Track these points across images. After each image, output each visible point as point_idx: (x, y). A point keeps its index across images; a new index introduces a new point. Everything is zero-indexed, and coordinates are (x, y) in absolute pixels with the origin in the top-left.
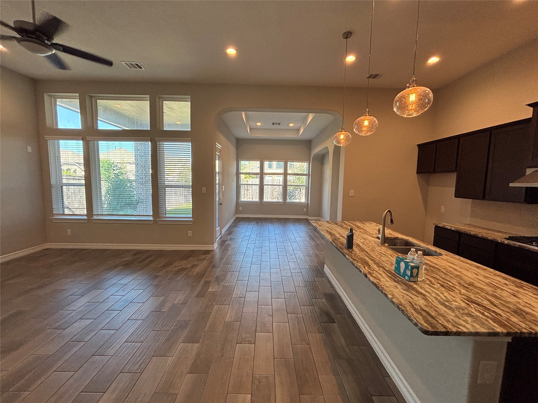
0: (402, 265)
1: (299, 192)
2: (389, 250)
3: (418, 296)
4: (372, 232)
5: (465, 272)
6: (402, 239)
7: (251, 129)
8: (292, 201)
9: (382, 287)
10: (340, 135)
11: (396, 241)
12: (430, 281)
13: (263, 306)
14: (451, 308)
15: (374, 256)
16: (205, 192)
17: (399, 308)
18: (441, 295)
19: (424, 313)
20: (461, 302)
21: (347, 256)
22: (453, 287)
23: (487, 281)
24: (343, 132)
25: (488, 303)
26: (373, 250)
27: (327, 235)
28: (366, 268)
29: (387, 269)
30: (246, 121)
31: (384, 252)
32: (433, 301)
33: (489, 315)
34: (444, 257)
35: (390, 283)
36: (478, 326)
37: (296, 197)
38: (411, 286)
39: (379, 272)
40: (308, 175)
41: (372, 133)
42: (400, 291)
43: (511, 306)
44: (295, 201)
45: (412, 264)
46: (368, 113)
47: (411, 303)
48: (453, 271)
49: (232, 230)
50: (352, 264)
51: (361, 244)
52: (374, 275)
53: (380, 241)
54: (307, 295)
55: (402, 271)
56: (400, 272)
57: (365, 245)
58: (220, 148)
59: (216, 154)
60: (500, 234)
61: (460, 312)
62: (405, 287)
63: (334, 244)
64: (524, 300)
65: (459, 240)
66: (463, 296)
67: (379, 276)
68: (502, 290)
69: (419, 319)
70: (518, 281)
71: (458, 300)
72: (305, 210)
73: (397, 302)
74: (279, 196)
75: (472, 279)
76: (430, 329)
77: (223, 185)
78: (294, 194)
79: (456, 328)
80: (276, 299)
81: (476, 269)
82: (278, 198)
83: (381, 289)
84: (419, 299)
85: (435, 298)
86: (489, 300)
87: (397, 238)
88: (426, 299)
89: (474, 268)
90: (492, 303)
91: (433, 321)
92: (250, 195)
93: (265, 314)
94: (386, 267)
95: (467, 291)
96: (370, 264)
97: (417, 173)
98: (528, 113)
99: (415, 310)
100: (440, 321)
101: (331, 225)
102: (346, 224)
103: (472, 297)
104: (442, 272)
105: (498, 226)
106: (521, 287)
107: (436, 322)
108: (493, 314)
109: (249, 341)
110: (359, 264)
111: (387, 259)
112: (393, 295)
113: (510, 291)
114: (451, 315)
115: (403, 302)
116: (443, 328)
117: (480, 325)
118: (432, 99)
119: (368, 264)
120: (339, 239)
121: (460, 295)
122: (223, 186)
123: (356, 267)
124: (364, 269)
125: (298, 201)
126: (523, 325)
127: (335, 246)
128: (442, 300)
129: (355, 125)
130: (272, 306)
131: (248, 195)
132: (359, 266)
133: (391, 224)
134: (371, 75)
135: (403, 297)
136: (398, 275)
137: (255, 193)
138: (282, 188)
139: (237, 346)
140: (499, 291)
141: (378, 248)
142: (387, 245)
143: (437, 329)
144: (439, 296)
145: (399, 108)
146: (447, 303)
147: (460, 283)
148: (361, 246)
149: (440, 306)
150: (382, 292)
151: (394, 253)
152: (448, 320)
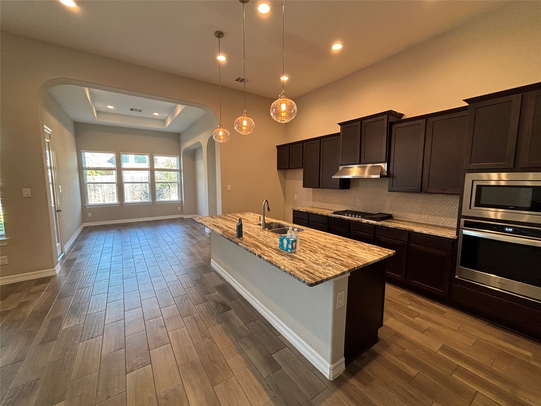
0: (285, 241)
1: (167, 190)
2: (270, 233)
3: (300, 262)
4: (252, 221)
5: (320, 239)
6: (276, 223)
7: (97, 112)
8: (159, 200)
9: (275, 261)
10: (219, 131)
11: (272, 225)
12: (303, 250)
13: (152, 320)
14: (319, 264)
15: (261, 240)
16: (30, 196)
17: (290, 274)
18: (312, 257)
19: (306, 273)
20: (323, 259)
21: (240, 243)
22: (316, 250)
23: (331, 242)
24: (222, 129)
25: (336, 255)
26: (258, 235)
27: (215, 228)
28: (259, 250)
29: (274, 247)
30: (91, 100)
31: (267, 235)
32: (309, 263)
33: (338, 263)
34: (305, 231)
35: (280, 258)
36: (336, 271)
37: (164, 195)
38: (293, 256)
39: (269, 251)
40: (180, 171)
41: (251, 132)
42: (288, 262)
43: (346, 254)
44: (163, 200)
45: (292, 239)
46: (246, 114)
47: (297, 268)
48: (313, 239)
49: (81, 244)
50: (246, 249)
51: (248, 232)
52: (266, 255)
53: (261, 227)
54: (200, 293)
55: (285, 246)
56: (283, 247)
57: (251, 232)
58: (49, 133)
59: (45, 142)
60: (329, 211)
61: (324, 265)
62: (290, 258)
63: (225, 236)
64: (351, 249)
65: (308, 218)
66: (323, 255)
67: (270, 254)
68: (340, 245)
69: (305, 277)
70: (345, 238)
71: (321, 258)
72: (179, 208)
73: (289, 270)
74: (142, 196)
75: (324, 242)
76: (313, 282)
77: (60, 185)
78: (162, 192)
79: (326, 276)
80: (166, 308)
81: (324, 236)
82: (141, 198)
83: (275, 263)
84: (301, 264)
85: (310, 260)
86: (335, 254)
87: (272, 223)
88: (305, 263)
89: (323, 235)
90: (337, 255)
91: (313, 276)
92: (99, 197)
93: (156, 327)
94: (273, 246)
95: (324, 251)
96: (260, 246)
97: (277, 169)
98: (338, 130)
99: (301, 272)
100: (317, 275)
101: (215, 219)
102: (229, 217)
103: (327, 254)
104: (308, 241)
105: (327, 206)
106: (347, 242)
107: (315, 276)
108: (340, 261)
109: (142, 364)
110: (252, 249)
111: (271, 240)
112: (284, 266)
113: (343, 245)
114: (321, 269)
115: (292, 269)
116: (319, 278)
117: (336, 270)
118: (296, 110)
119: (259, 246)
120: (228, 230)
121: (321, 255)
122: (60, 187)
123: (250, 252)
124: (257, 251)
125: (167, 199)
126: (354, 263)
127: (226, 238)
128: (314, 261)
129: (236, 124)
130: (162, 316)
131: (97, 197)
132: (253, 250)
133: (268, 211)
134: (239, 78)
135: (291, 266)
136: (283, 251)
137: (108, 194)
138: (149, 185)
139: (127, 376)
140: (338, 246)
141: (261, 233)
142: (267, 229)
143: (317, 280)
144: (311, 258)
145: (274, 113)
146: (316, 262)
147: (319, 247)
148: (248, 233)
149: (314, 265)
150: (276, 266)
151: (274, 234)
152: (321, 272)
